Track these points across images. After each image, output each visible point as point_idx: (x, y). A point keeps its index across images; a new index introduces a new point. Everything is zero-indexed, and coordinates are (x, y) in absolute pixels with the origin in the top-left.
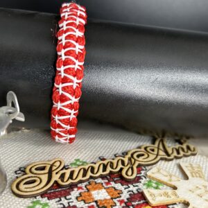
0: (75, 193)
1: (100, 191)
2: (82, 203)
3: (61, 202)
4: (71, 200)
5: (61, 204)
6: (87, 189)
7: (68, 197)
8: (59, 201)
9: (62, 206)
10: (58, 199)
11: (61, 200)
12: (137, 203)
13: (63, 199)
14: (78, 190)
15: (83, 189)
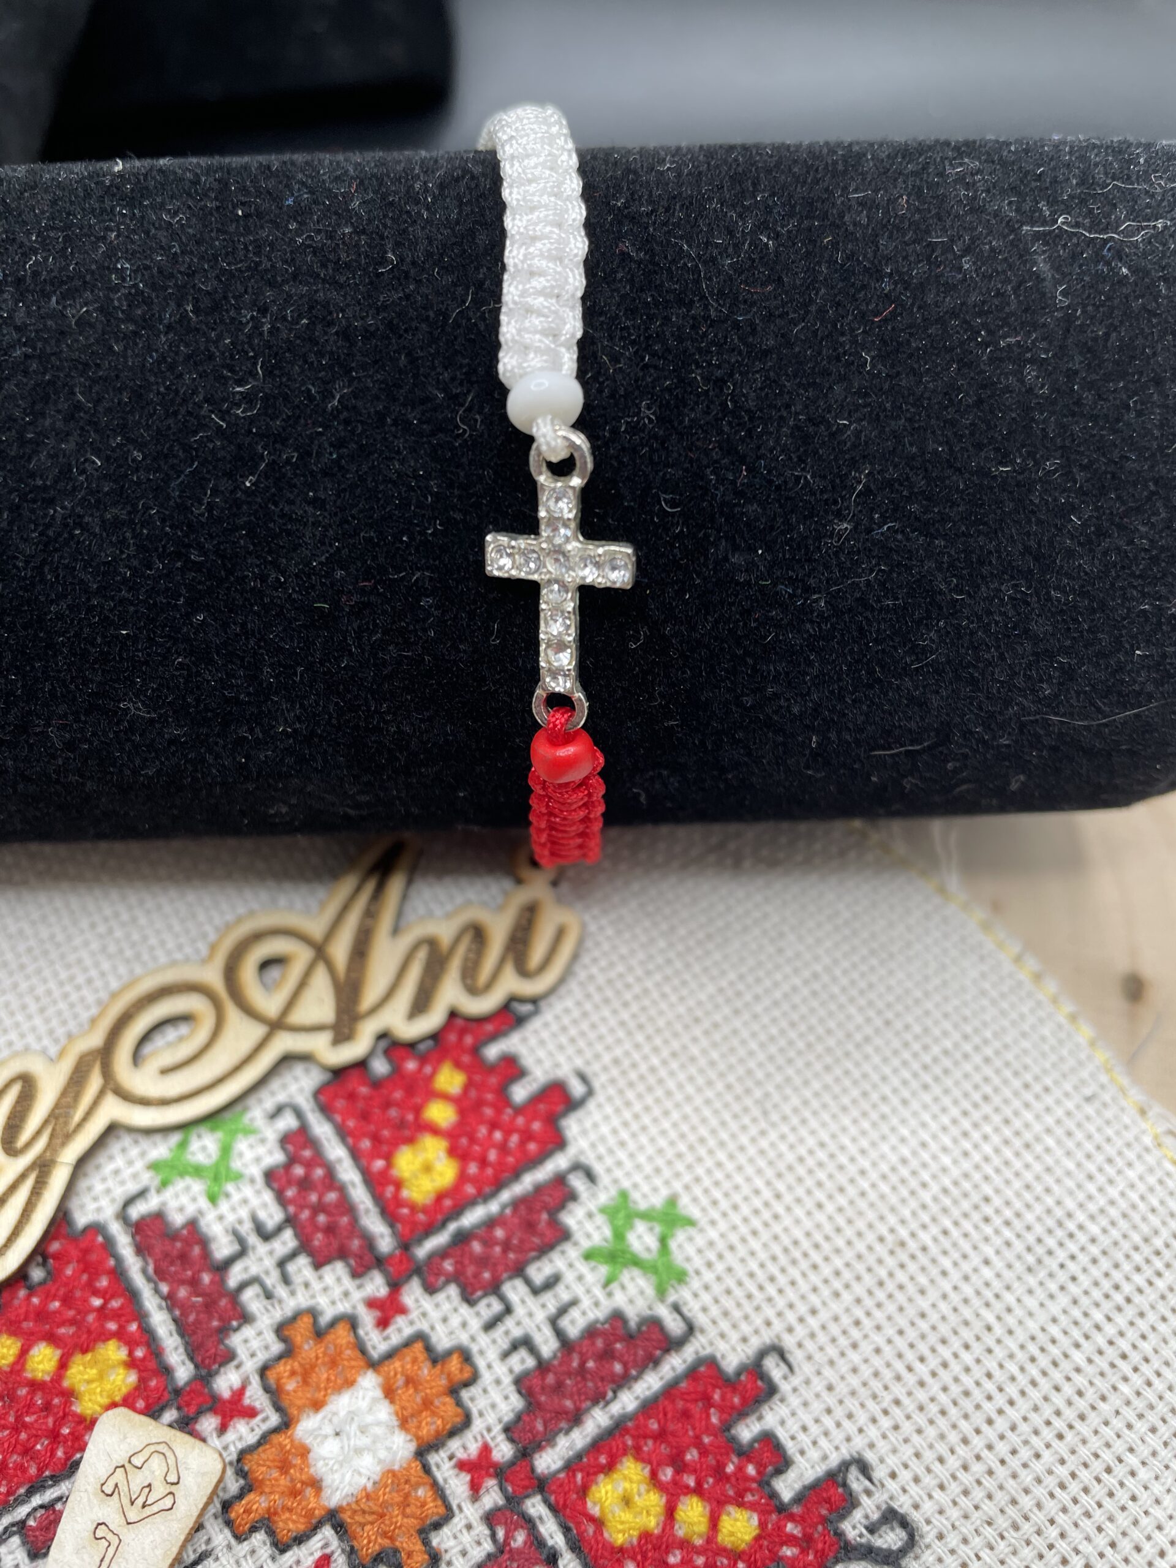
2: (261, 1545)
6: (277, 1402)
14: (223, 1429)
15: (251, 1413)
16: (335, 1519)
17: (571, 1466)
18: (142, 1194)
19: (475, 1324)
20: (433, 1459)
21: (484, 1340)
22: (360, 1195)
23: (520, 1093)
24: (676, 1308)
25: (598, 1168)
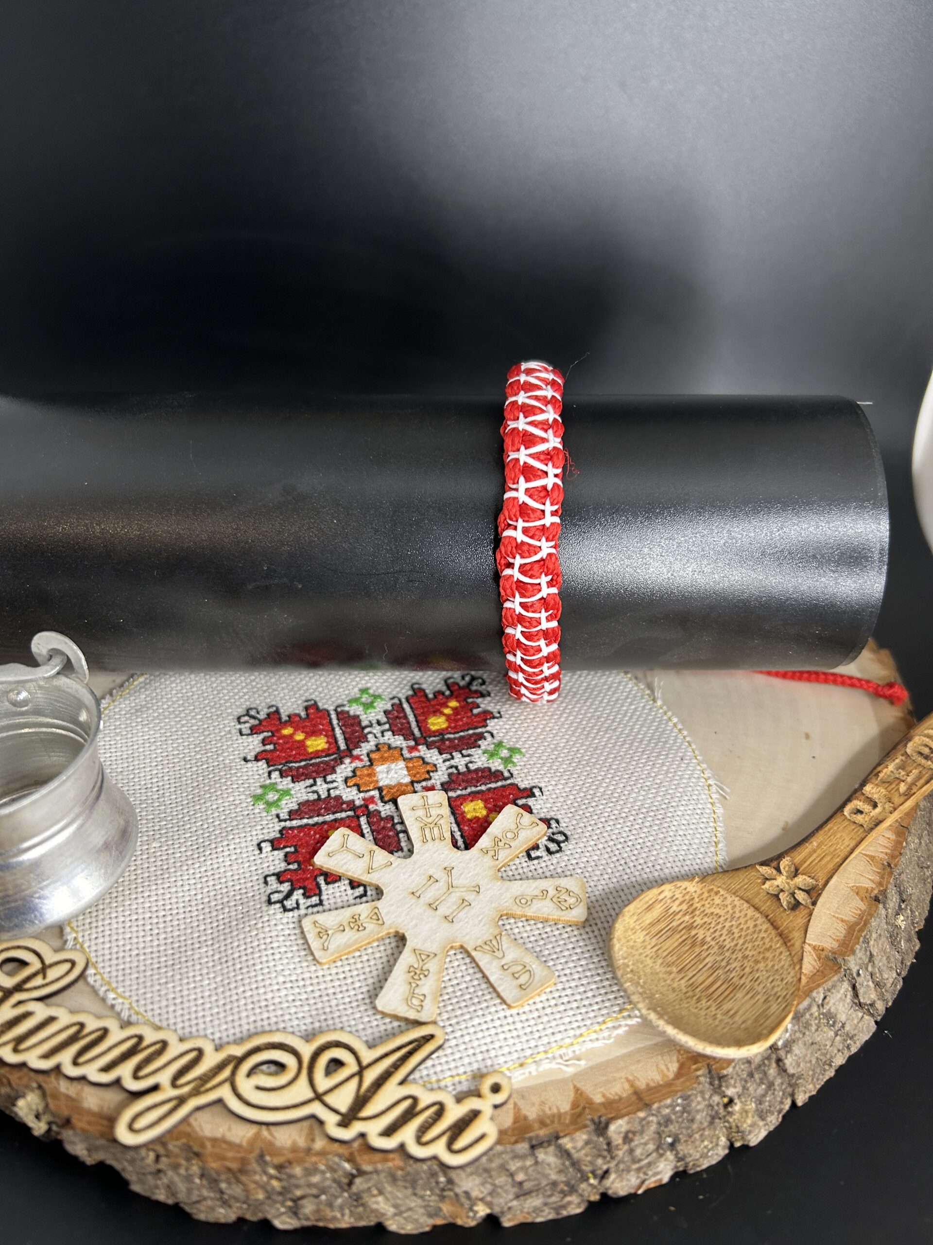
0: (345, 769)
1: (393, 766)
2: (355, 789)
3: (314, 788)
4: (335, 784)
5: (314, 792)
6: (370, 760)
7: (329, 778)
8: (311, 786)
9: (315, 796)
10: (311, 781)
11: (315, 784)
12: (459, 792)
13: (319, 781)
14: (351, 763)
15: (361, 760)
16: (380, 789)
17: (459, 796)
18: (343, 705)
19: (441, 761)
20: (415, 785)
21: (442, 765)
22: (414, 724)
23: (476, 711)
24: (509, 771)
25: (495, 735)
